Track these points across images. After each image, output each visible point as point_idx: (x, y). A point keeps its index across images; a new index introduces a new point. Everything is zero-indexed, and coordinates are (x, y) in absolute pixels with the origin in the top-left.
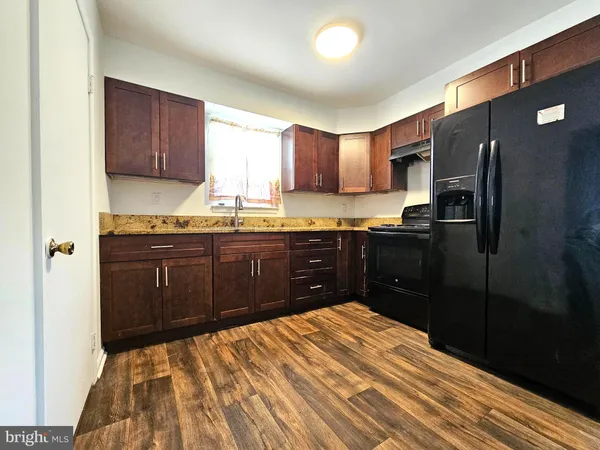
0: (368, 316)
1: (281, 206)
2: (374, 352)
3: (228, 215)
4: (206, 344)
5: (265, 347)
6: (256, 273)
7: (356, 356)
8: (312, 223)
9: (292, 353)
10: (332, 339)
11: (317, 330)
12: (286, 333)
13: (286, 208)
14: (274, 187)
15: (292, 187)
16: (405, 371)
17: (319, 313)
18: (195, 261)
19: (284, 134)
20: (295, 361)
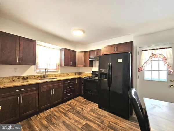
0: (84, 101)
1: (59, 71)
2: (86, 112)
3: (42, 74)
4: (36, 119)
5: (57, 116)
6: (52, 93)
7: (82, 114)
8: (68, 75)
9: (65, 117)
10: (75, 110)
11: (71, 108)
12: (62, 110)
13: (61, 70)
14: (57, 65)
15: (63, 65)
16: (93, 116)
17: (71, 102)
18: (32, 93)
19: (61, 50)
20: (66, 119)
